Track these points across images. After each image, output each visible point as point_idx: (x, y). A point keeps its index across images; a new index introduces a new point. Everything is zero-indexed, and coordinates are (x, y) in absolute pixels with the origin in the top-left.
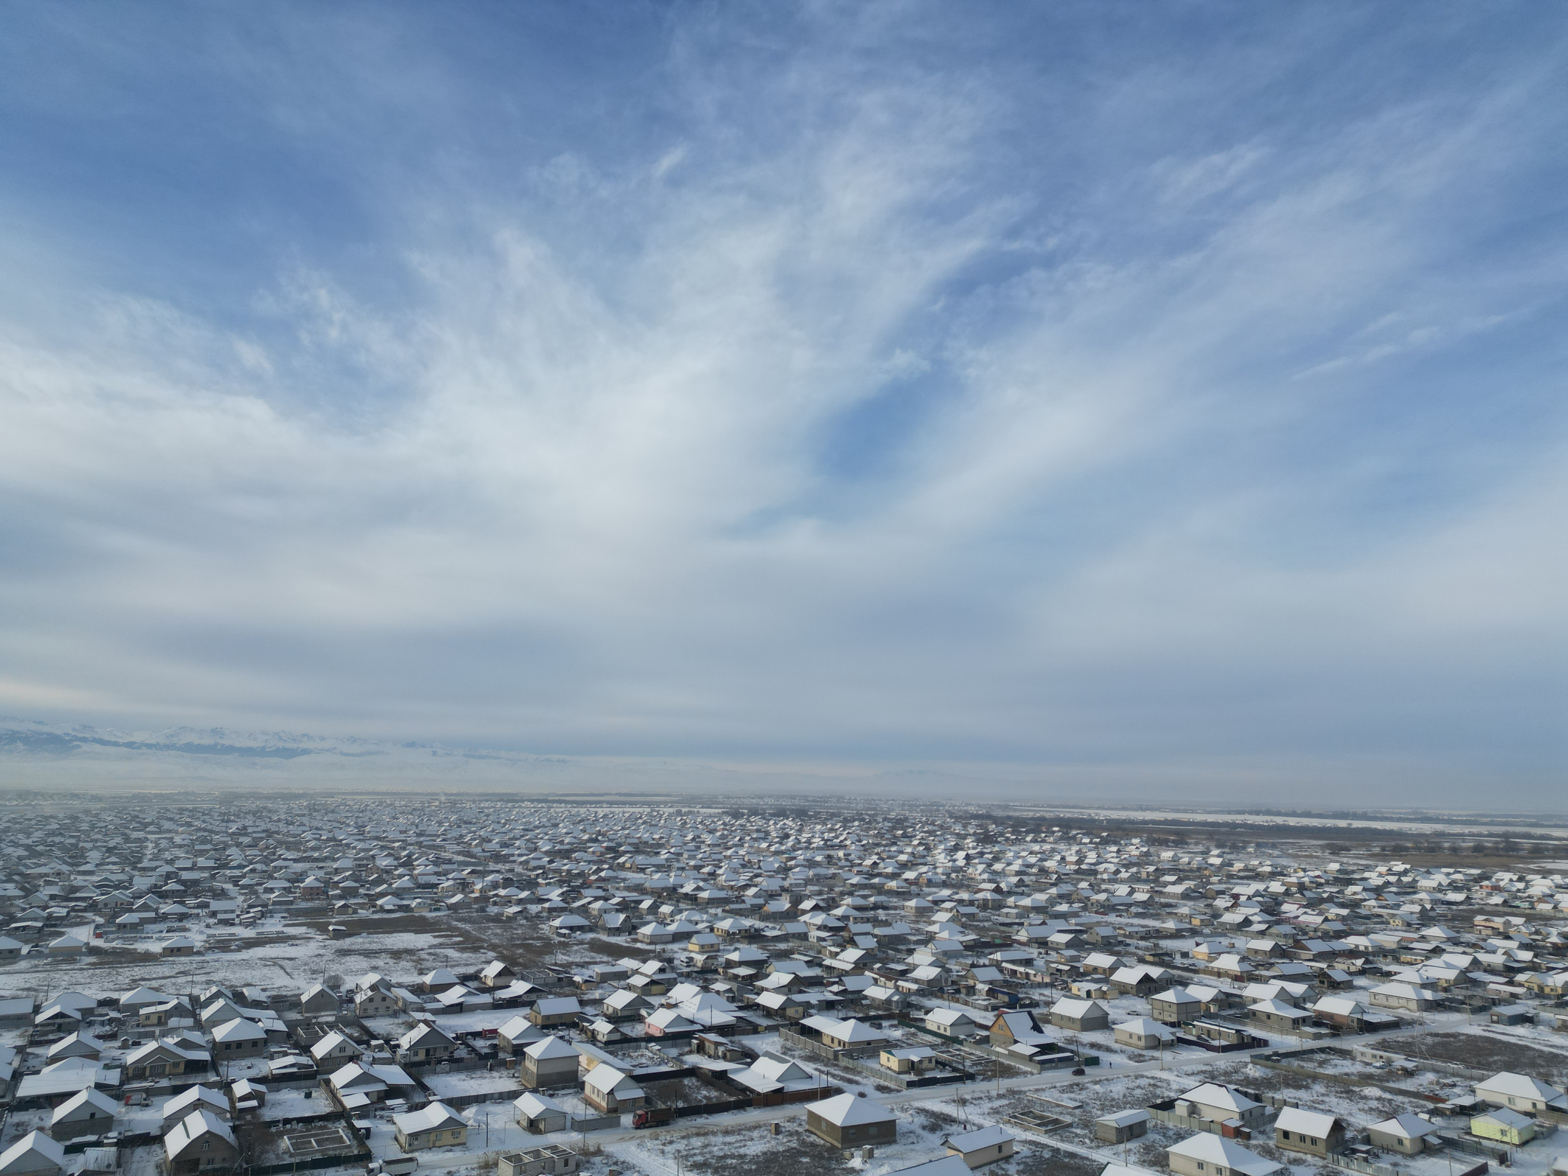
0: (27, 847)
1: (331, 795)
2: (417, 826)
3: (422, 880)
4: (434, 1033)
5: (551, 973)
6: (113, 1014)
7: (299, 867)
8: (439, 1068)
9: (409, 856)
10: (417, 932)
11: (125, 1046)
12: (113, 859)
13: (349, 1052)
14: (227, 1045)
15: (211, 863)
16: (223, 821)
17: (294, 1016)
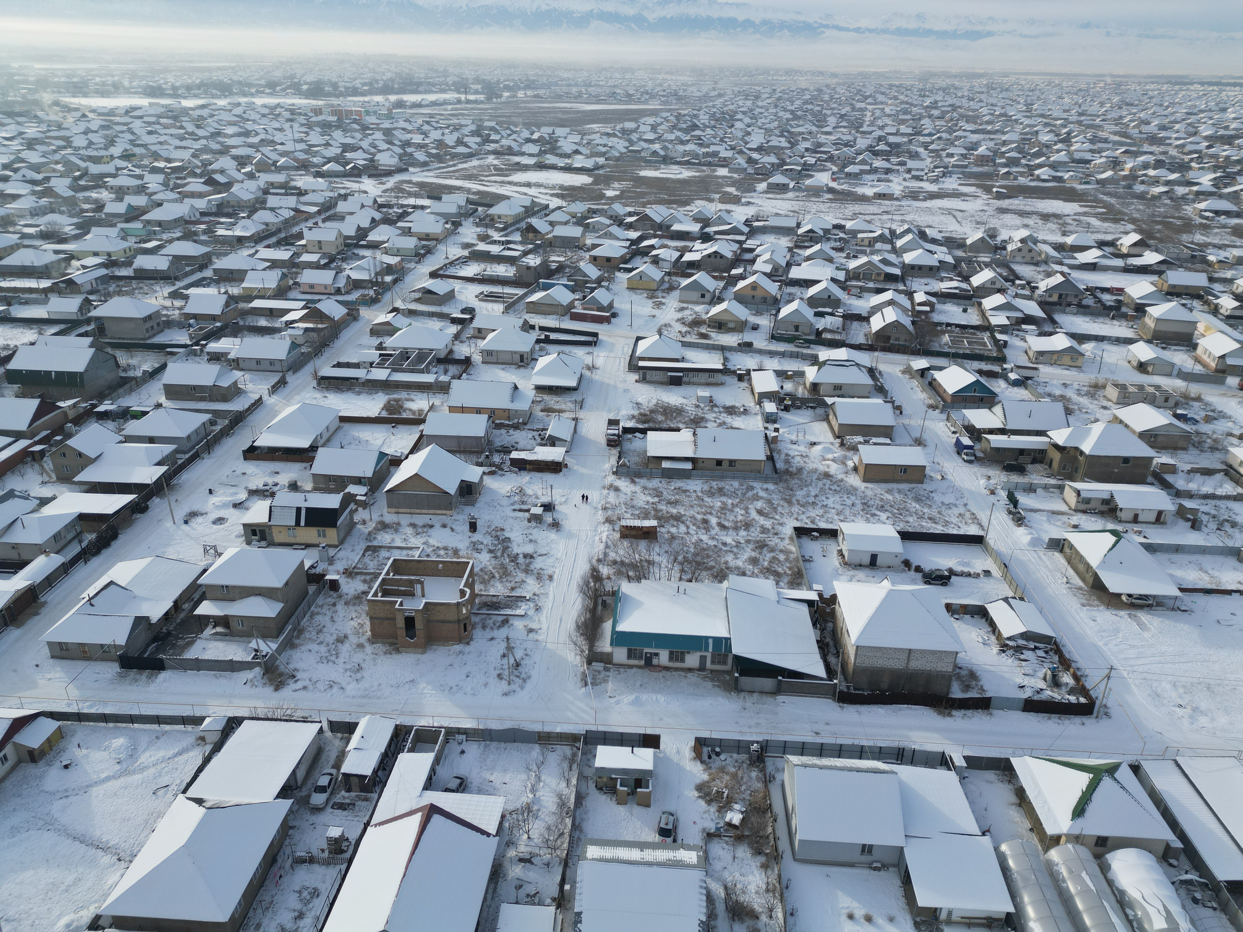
0: (792, 112)
1: (1006, 75)
2: (1080, 106)
3: (1077, 156)
4: (1068, 283)
5: (1185, 250)
6: (842, 235)
7: (975, 137)
8: (1068, 309)
9: (1068, 133)
10: (1065, 200)
11: (848, 257)
12: (844, 124)
13: (998, 286)
14: (913, 267)
15: (910, 131)
16: (920, 96)
17: (960, 253)
